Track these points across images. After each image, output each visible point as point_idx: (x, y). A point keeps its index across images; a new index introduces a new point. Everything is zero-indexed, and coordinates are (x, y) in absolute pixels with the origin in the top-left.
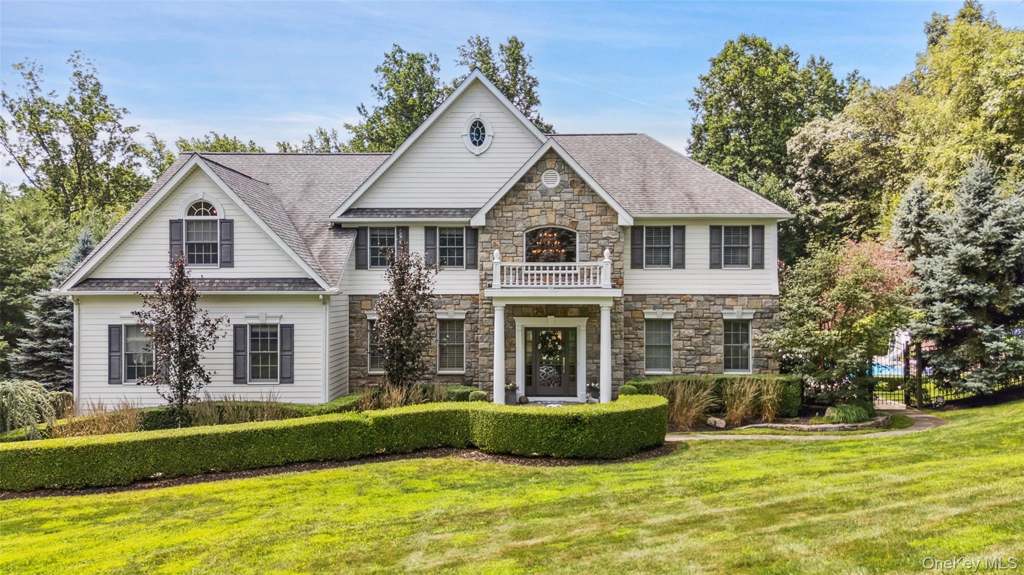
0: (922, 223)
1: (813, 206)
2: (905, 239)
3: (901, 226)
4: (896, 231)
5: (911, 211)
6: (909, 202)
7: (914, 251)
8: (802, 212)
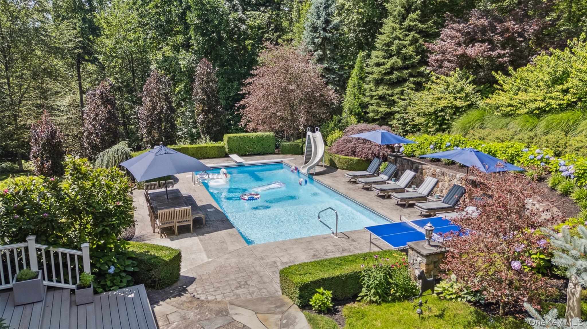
0: (328, 28)
1: (240, 14)
2: (314, 43)
3: (311, 31)
4: (307, 35)
5: (319, 17)
6: (318, 8)
7: (322, 55)
8: (231, 19)
